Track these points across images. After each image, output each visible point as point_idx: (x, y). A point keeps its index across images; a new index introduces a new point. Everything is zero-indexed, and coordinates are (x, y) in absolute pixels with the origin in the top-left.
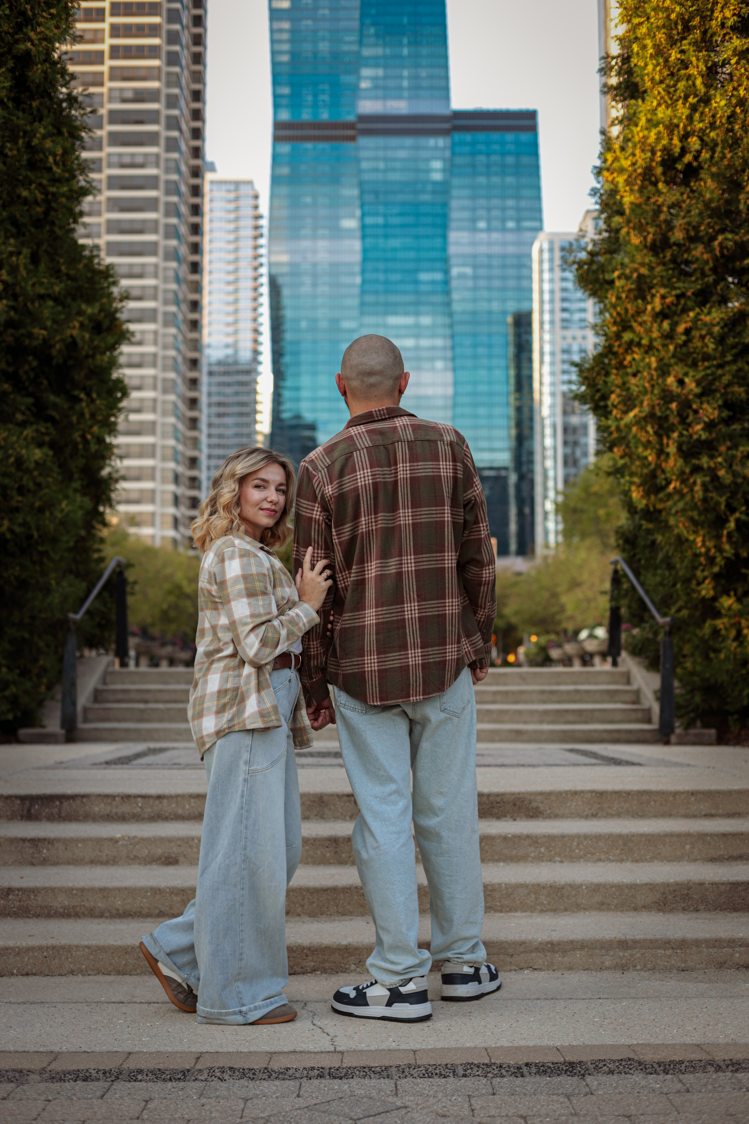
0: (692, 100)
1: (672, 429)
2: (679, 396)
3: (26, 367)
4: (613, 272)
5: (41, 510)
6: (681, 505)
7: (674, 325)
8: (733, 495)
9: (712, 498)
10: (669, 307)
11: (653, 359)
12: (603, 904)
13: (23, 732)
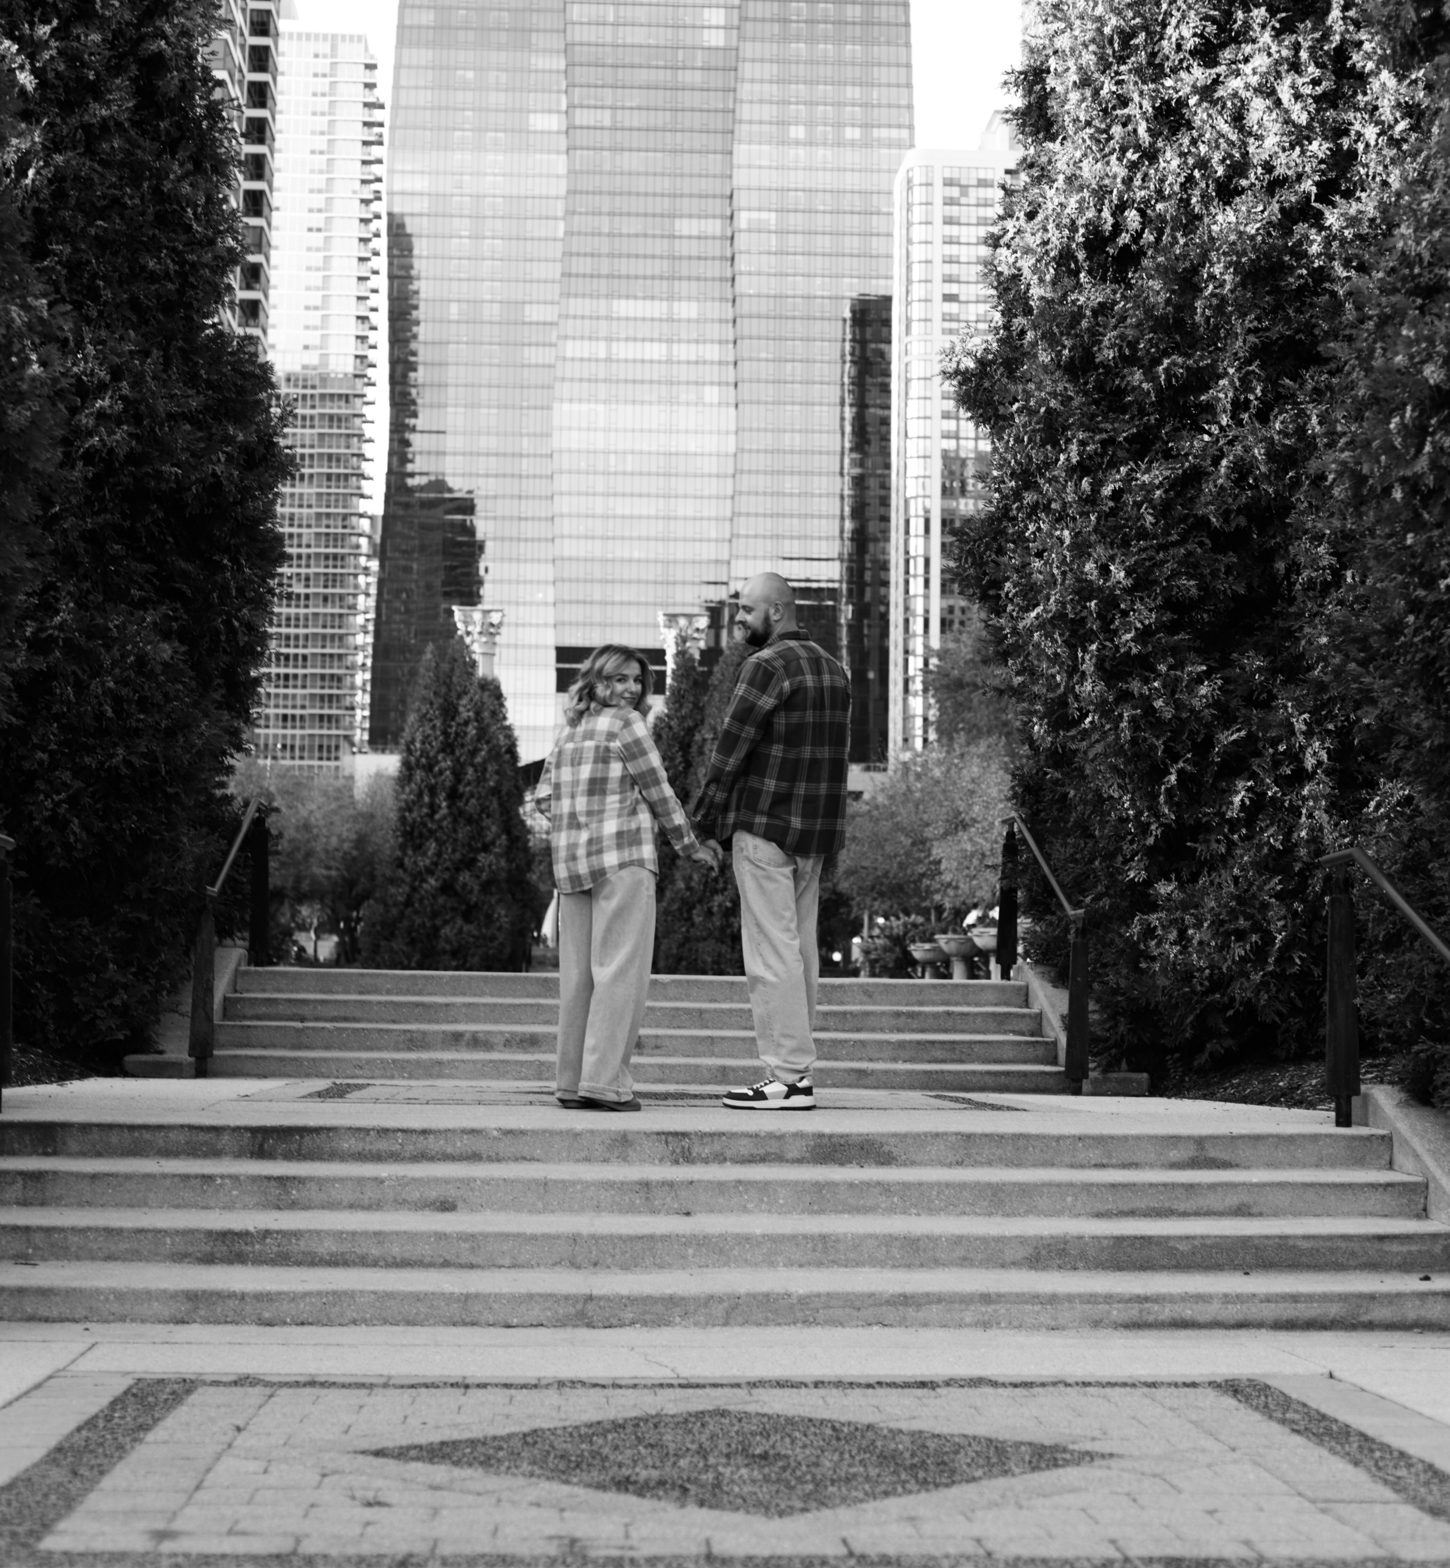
0: (1131, 156)
1: (1089, 637)
2: (1100, 589)
3: (148, 520)
4: (1012, 404)
5: (170, 733)
6: (1099, 748)
7: (1097, 486)
8: (1176, 734)
9: (1145, 740)
10: (1090, 457)
11: (1066, 533)
12: (965, 1259)
13: (131, 1059)
